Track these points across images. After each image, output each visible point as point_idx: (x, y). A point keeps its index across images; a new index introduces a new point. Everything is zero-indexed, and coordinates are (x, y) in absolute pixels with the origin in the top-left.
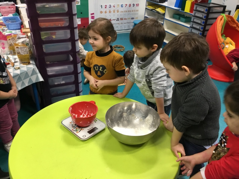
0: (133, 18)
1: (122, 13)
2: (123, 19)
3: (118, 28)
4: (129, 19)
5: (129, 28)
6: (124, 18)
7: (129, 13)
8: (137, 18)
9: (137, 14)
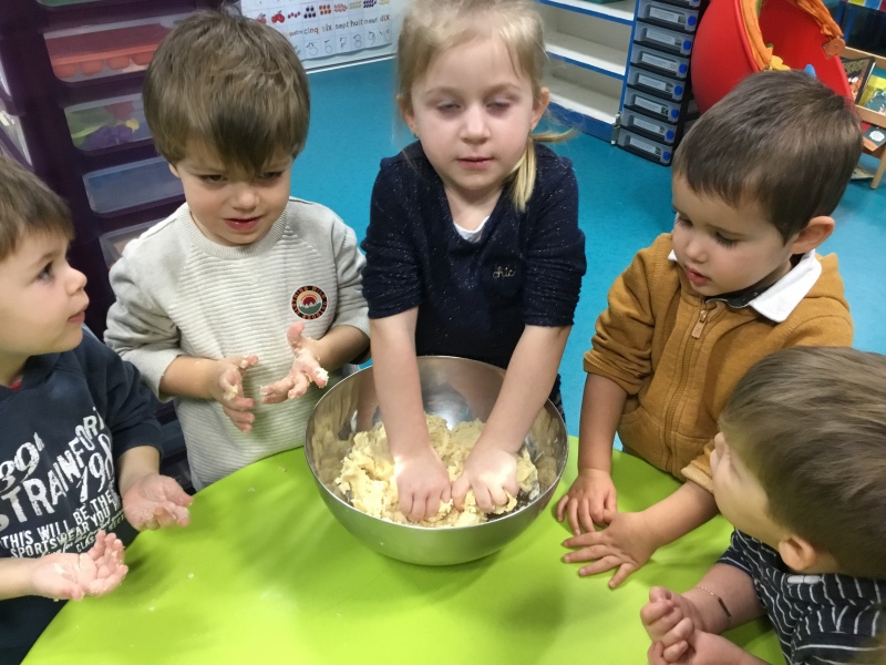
0: (370, 4)
2: (332, 8)
3: (313, 51)
4: (354, 5)
5: (358, 44)
6: (337, 2)
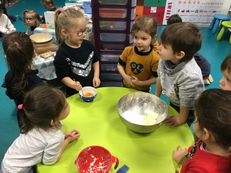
0: (214, 12)
1: (203, 5)
2: (203, 11)
3: (195, 21)
4: (209, 12)
5: (208, 21)
6: (205, 10)
7: (212, 5)
8: (220, 12)
9: (221, 7)
